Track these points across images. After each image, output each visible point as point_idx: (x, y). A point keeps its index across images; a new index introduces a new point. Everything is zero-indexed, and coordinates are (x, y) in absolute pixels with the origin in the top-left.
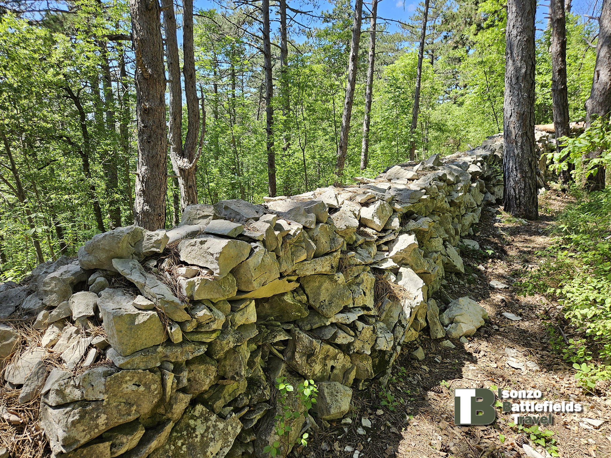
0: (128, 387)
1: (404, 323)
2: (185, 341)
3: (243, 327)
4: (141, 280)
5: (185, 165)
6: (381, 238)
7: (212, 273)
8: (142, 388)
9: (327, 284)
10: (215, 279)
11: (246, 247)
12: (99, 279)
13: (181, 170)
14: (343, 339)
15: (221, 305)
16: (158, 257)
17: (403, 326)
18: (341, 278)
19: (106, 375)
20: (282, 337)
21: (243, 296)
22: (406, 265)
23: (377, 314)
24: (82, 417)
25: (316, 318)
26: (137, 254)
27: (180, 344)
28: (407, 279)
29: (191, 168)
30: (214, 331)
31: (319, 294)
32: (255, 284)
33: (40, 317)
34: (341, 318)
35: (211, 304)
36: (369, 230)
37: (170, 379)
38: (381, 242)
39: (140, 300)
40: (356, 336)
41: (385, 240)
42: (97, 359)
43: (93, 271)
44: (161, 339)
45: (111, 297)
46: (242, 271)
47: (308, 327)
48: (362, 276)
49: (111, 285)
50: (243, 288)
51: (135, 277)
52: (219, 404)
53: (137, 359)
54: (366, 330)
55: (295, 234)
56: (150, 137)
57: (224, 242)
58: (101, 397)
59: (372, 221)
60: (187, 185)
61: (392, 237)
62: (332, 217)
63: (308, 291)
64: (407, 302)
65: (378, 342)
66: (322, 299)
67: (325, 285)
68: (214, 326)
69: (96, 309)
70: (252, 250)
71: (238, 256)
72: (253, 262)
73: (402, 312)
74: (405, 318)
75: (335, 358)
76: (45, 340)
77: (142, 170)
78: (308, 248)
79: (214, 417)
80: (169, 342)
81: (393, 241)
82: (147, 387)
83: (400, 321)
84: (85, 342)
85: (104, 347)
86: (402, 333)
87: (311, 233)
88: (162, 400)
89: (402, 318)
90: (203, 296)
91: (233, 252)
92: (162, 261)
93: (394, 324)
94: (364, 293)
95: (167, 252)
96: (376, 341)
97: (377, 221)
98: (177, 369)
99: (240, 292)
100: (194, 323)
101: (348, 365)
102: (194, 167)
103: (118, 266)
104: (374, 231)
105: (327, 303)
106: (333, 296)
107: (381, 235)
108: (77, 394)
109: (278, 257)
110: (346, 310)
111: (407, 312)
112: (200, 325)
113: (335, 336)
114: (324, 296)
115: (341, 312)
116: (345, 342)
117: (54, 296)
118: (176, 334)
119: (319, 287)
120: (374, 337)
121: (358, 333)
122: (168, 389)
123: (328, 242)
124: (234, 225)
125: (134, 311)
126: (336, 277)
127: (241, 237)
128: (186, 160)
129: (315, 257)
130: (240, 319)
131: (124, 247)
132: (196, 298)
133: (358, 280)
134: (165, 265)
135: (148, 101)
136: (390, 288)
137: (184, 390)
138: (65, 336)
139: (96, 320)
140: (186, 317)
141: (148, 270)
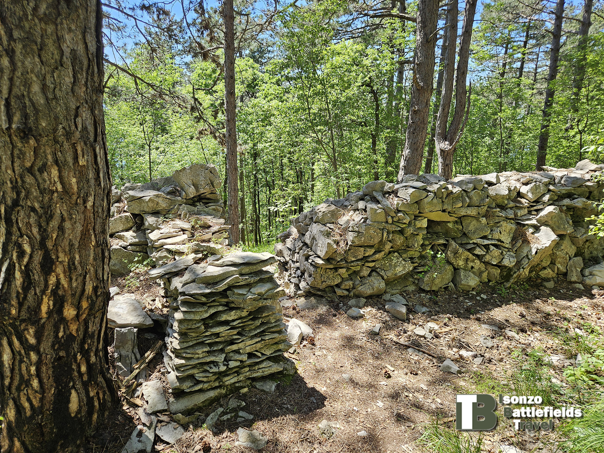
0: (372, 232)
1: (530, 257)
2: (392, 223)
3: (420, 228)
4: (381, 199)
5: (446, 147)
6: (532, 206)
7: (407, 201)
8: (375, 234)
9: (474, 222)
10: (408, 203)
11: (425, 194)
12: (368, 198)
13: (442, 151)
14: (478, 251)
15: (410, 215)
16: (389, 193)
17: (529, 259)
18: (484, 220)
19: (365, 226)
20: (442, 241)
21: (421, 215)
22: (547, 225)
23: (510, 247)
24: (357, 236)
25: (465, 238)
26: (382, 191)
27: (391, 224)
28: (543, 233)
29: (450, 150)
30: (405, 223)
31: (469, 226)
32: (426, 210)
33: (349, 207)
34: (479, 241)
35: (405, 213)
36: (523, 200)
37: (385, 234)
38: (532, 209)
39: (379, 205)
40: (487, 252)
41: (535, 208)
42: (364, 222)
43: (367, 195)
44: (384, 220)
45: (371, 204)
46: (422, 203)
47: (460, 242)
48: (501, 223)
49: (372, 201)
50: (422, 211)
51: (380, 198)
52: (404, 256)
53: (375, 224)
54: (495, 252)
55: (456, 193)
56: (415, 130)
57: (414, 190)
58: (363, 232)
59: (527, 195)
60: (444, 164)
61: (541, 207)
62: (489, 188)
63: (463, 224)
64: (536, 246)
65: (504, 260)
66: (470, 229)
67: (473, 222)
68: (405, 221)
69: (366, 207)
70: (427, 196)
71: (420, 196)
72: (426, 200)
73: (530, 250)
74: (531, 254)
75: (473, 261)
76: (350, 214)
77: (406, 152)
78: (463, 201)
79: (401, 259)
80: (387, 222)
81: (541, 210)
82: (378, 234)
83: (527, 256)
84: (361, 217)
85: (366, 219)
86: (526, 262)
87: (468, 194)
88: (381, 241)
89: (529, 254)
90: (402, 209)
91: (417, 194)
92: (390, 195)
93: (522, 257)
94: (500, 233)
95: (393, 192)
96: (502, 259)
97: (530, 195)
98: (388, 233)
99: (420, 213)
100: (397, 218)
101: (483, 269)
102: (453, 149)
103: (375, 194)
104: (527, 201)
105: (472, 231)
106: (477, 229)
107: (532, 204)
108: (357, 229)
109: (443, 202)
110: (485, 237)
111: (534, 251)
112: (399, 220)
113: (474, 248)
114: (472, 228)
115: (481, 238)
116: (479, 253)
117: (354, 202)
118: (390, 221)
119: (470, 223)
120: (501, 257)
121: (489, 251)
122: (384, 238)
123: (479, 200)
124: (423, 184)
125: (377, 208)
126: (480, 219)
127: (425, 189)
128: (447, 143)
129: (468, 206)
130: (418, 224)
131: (378, 187)
132: (399, 209)
133: (498, 225)
134: (391, 197)
135: (417, 105)
136: (526, 236)
137: (390, 241)
138: (356, 214)
139: (365, 210)
140: (394, 215)
141: (384, 197)
